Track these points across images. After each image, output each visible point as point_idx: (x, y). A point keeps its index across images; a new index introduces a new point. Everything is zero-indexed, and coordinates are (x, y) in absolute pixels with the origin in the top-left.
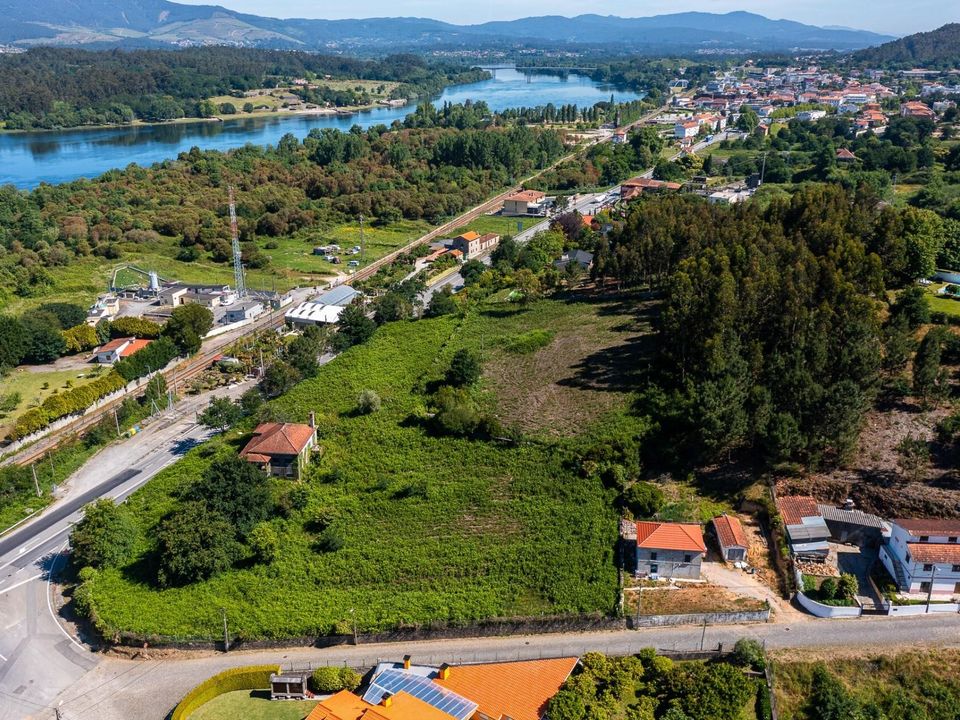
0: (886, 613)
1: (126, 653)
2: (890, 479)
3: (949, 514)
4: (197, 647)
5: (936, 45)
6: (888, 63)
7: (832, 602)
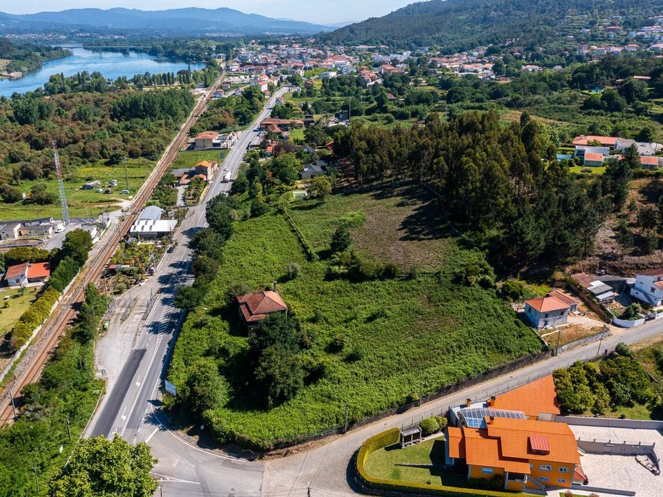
0: (654, 318)
1: (279, 454)
2: (614, 257)
3: (647, 268)
4: (326, 436)
5: (367, 30)
6: (343, 41)
7: (632, 318)
